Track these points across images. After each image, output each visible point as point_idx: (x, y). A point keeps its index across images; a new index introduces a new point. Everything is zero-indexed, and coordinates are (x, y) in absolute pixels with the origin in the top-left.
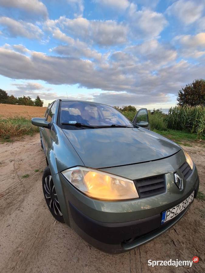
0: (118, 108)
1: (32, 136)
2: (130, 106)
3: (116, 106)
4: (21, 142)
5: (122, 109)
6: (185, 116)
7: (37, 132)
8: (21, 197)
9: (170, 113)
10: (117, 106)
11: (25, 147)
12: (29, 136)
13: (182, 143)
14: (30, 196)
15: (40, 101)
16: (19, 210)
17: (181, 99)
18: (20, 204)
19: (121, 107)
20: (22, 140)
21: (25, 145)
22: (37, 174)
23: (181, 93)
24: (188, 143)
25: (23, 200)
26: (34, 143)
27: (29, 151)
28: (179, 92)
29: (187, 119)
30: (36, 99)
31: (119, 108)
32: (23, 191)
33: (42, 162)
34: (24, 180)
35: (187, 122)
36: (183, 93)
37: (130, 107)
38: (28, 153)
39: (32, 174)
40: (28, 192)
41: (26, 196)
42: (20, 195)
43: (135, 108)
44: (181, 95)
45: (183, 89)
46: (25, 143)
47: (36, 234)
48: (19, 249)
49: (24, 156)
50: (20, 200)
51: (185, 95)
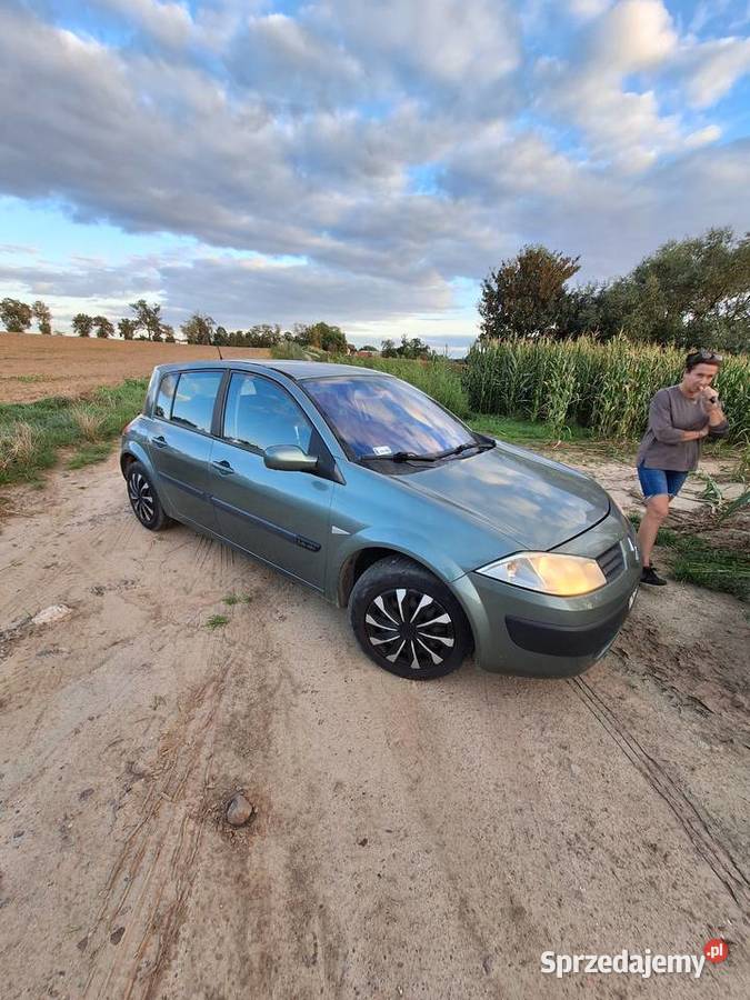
0: (278, 332)
2: (322, 323)
3: (268, 324)
5: (294, 336)
6: (512, 369)
8: (274, 668)
10: (272, 324)
16: (304, 692)
17: (490, 309)
18: (292, 682)
23: (489, 287)
25: (287, 672)
28: (484, 285)
29: (520, 381)
31: (282, 333)
34: (225, 633)
35: (517, 390)
36: (495, 288)
37: (322, 327)
39: (230, 614)
40: (275, 654)
41: (283, 663)
43: (342, 332)
44: (489, 296)
45: (493, 274)
50: (276, 675)
51: (499, 296)
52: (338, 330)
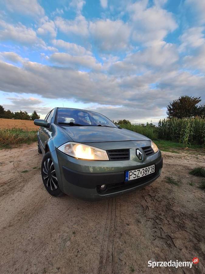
1: (29, 144)
4: (18, 149)
5: (117, 123)
6: (173, 127)
7: (34, 141)
8: (22, 184)
9: (160, 125)
11: (23, 153)
12: (26, 145)
13: (171, 150)
14: (29, 184)
15: (37, 115)
16: (20, 191)
17: (170, 113)
18: (21, 189)
19: (116, 121)
20: (20, 147)
21: (22, 151)
22: (35, 170)
23: (170, 107)
24: (175, 150)
25: (24, 186)
26: (31, 150)
27: (27, 155)
28: (168, 107)
29: (175, 130)
30: (33, 114)
31: (114, 122)
32: (23, 181)
33: (39, 162)
34: (23, 174)
36: (172, 108)
37: (124, 121)
38: (26, 156)
39: (31, 170)
40: (27, 181)
41: (26, 184)
42: (20, 183)
44: (170, 110)
45: (171, 104)
46: (22, 149)
47: (36, 203)
48: (23, 211)
49: (22, 158)
50: (21, 186)
51: (173, 109)
52: (129, 121)
